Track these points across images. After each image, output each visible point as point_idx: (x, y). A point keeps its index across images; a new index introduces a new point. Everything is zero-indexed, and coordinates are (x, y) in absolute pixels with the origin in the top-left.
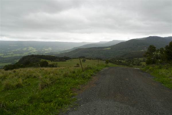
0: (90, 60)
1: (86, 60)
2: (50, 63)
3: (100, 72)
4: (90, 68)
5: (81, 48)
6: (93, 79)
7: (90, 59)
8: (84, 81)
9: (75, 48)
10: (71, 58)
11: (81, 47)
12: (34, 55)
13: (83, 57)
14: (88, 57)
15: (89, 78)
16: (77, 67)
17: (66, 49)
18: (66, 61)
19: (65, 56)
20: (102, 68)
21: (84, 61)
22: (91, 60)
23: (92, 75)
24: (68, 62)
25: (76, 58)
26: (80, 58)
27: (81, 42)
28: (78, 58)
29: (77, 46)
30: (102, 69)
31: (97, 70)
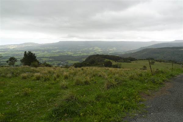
0: (160, 63)
1: (156, 62)
2: (114, 63)
3: (175, 78)
4: (162, 72)
5: (150, 49)
6: (165, 86)
7: (161, 61)
8: (154, 86)
9: (141, 48)
10: (136, 60)
11: (150, 47)
12: (99, 54)
13: (152, 59)
14: (158, 59)
15: (161, 84)
16: (144, 69)
17: (131, 49)
18: (130, 62)
19: (130, 57)
20: (178, 73)
21: (153, 63)
22: (162, 63)
23: (164, 81)
24: (133, 63)
25: (142, 60)
26: (148, 59)
27: (150, 41)
28: (145, 60)
29: (144, 46)
30: (178, 75)
31: (171, 75)
